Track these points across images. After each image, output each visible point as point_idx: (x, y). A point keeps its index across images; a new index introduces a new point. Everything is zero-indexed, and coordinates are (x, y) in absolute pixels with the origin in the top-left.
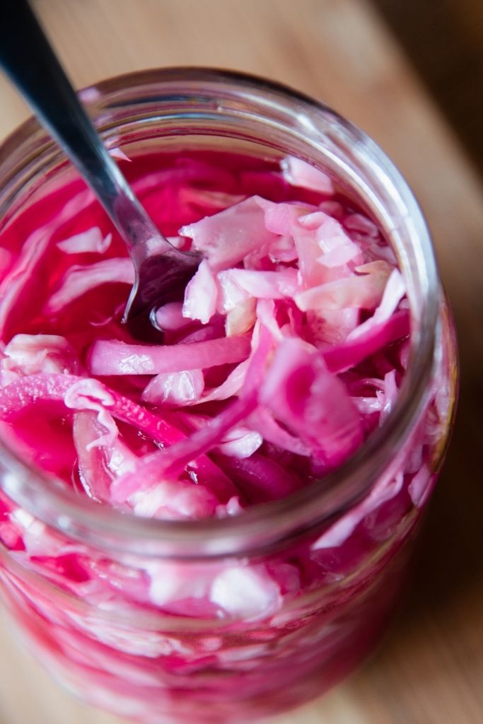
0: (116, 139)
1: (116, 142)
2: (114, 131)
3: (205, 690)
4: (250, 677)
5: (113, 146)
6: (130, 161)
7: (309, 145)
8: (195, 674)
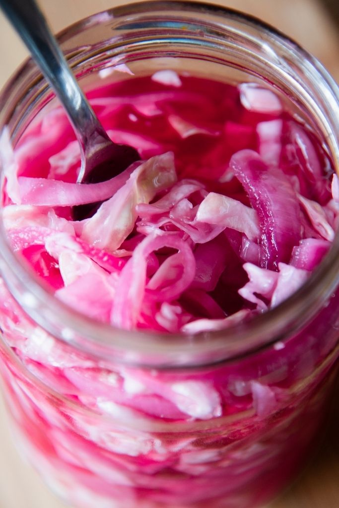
0: (123, 56)
1: (123, 59)
2: (123, 48)
3: (163, 491)
4: (198, 482)
5: (120, 63)
6: (133, 74)
7: (270, 67)
8: (156, 474)
